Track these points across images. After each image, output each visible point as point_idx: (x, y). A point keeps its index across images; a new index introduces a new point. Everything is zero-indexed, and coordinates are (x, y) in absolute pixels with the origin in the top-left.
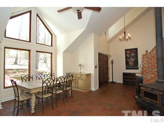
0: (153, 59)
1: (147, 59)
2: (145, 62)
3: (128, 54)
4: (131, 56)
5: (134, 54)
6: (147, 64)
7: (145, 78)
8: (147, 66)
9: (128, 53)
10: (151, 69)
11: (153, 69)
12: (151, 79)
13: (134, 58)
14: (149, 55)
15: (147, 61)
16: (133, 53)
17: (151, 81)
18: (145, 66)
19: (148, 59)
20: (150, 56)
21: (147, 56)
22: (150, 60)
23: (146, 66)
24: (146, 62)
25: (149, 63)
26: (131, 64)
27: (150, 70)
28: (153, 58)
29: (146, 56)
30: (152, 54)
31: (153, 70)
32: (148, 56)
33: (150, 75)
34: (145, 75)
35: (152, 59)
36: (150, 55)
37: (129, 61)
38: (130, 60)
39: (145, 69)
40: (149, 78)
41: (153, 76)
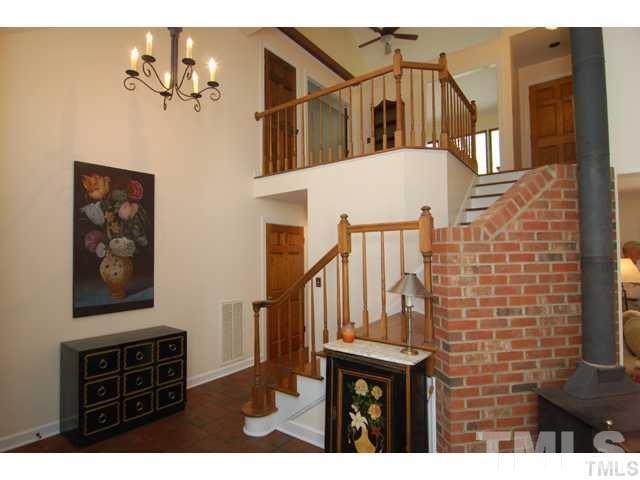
0: (507, 259)
1: (478, 254)
2: (462, 275)
3: (94, 201)
4: (117, 218)
5: (136, 206)
6: (478, 285)
7: (463, 370)
8: (478, 299)
9: (96, 194)
10: (498, 314)
11: (508, 312)
12: (496, 368)
13: (130, 236)
14: (486, 237)
15: (475, 269)
16: (132, 202)
17: (496, 375)
18: (463, 297)
19: (483, 259)
20: (491, 242)
21: (477, 238)
22: (493, 265)
23: (470, 295)
24: (470, 275)
25: (486, 280)
26: (111, 271)
27: (496, 317)
28: (508, 254)
29: (473, 242)
30: (504, 229)
31: (509, 318)
32: (482, 240)
33: (491, 347)
34: (462, 348)
35: (504, 260)
36: (496, 234)
37: (101, 250)
38: (108, 247)
39: (464, 315)
40: (488, 361)
41: (506, 346)
